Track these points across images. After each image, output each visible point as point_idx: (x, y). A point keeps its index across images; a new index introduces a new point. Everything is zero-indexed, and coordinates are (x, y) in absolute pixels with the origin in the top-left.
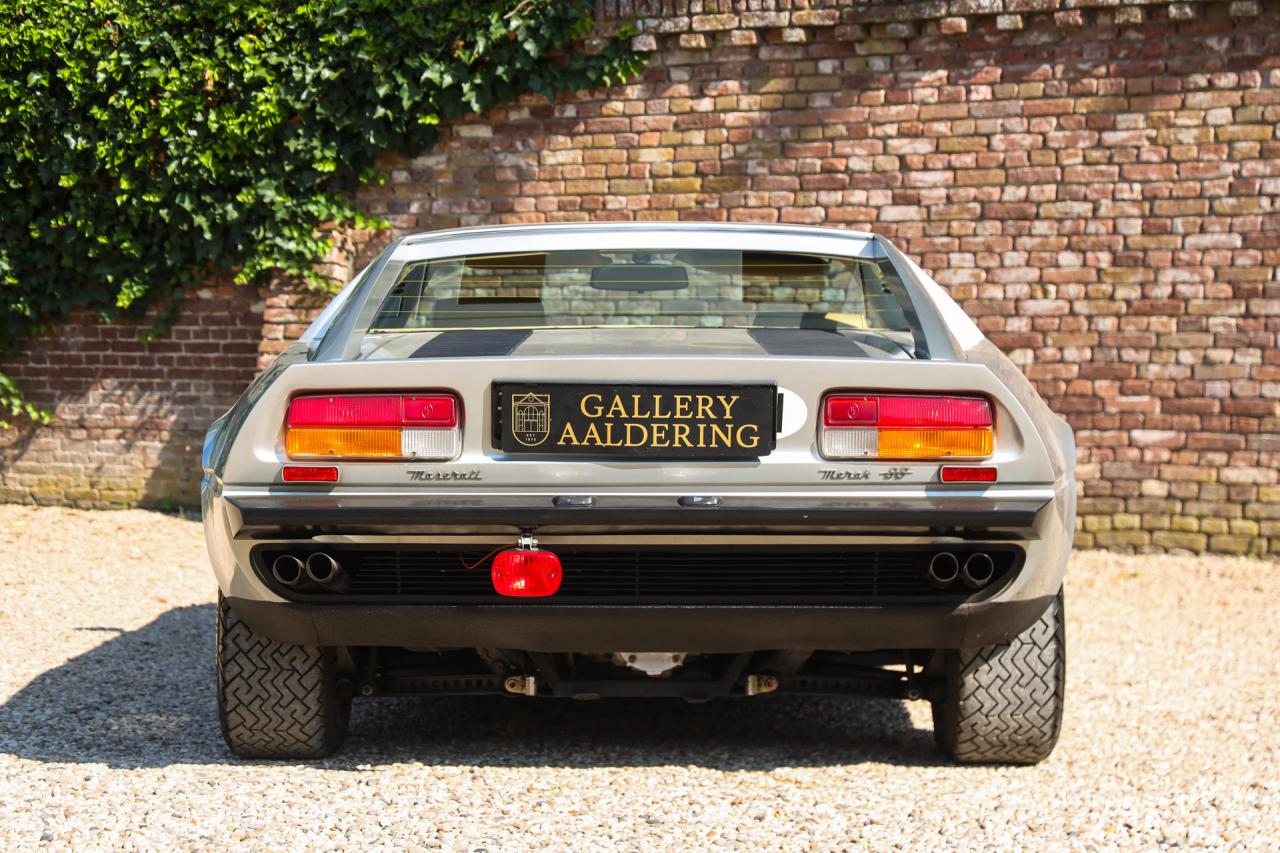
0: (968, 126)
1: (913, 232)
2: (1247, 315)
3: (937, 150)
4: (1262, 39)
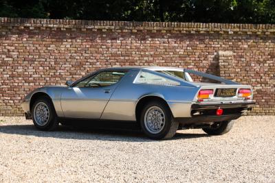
0: (22, 45)
1: (11, 63)
2: (73, 77)
3: (16, 49)
4: (75, 34)
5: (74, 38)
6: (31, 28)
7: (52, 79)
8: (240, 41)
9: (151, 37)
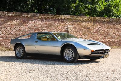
5: (17, 20)
6: (1, 15)
7: (9, 36)
8: (75, 22)
9: (45, 20)
